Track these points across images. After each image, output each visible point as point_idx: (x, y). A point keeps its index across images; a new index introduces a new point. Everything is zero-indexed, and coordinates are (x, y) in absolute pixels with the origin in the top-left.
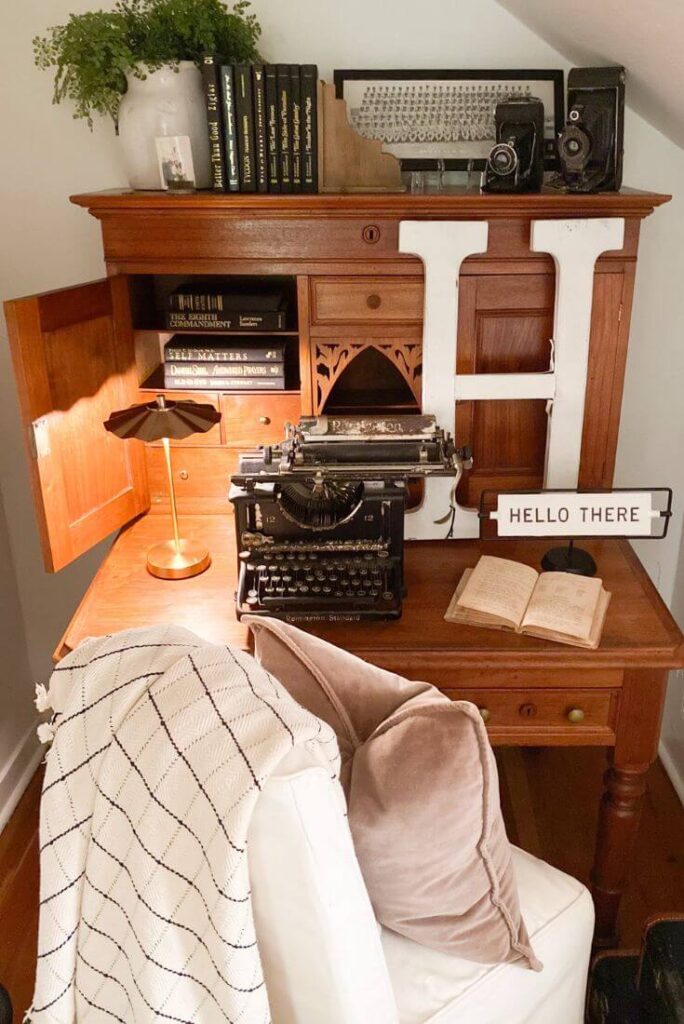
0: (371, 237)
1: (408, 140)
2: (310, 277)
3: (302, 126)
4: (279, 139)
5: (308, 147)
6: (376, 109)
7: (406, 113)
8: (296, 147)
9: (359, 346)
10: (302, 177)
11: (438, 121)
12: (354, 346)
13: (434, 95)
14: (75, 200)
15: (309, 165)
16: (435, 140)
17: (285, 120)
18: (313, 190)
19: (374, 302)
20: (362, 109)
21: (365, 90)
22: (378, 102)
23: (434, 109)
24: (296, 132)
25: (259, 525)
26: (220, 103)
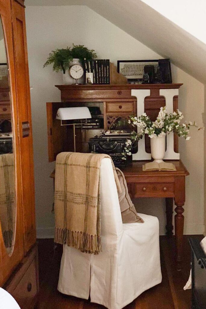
0: (120, 94)
1: (134, 75)
2: (106, 102)
3: (106, 71)
4: (101, 74)
5: (108, 76)
6: (127, 69)
7: (133, 69)
8: (105, 76)
9: (117, 117)
10: (106, 82)
11: (140, 71)
12: (116, 117)
13: (140, 65)
15: (108, 79)
16: (140, 75)
17: (102, 70)
18: (109, 84)
19: (120, 107)
20: (124, 69)
21: (124, 65)
22: (127, 67)
23: (139, 68)
24: (105, 73)
25: (95, 150)
26: (88, 67)
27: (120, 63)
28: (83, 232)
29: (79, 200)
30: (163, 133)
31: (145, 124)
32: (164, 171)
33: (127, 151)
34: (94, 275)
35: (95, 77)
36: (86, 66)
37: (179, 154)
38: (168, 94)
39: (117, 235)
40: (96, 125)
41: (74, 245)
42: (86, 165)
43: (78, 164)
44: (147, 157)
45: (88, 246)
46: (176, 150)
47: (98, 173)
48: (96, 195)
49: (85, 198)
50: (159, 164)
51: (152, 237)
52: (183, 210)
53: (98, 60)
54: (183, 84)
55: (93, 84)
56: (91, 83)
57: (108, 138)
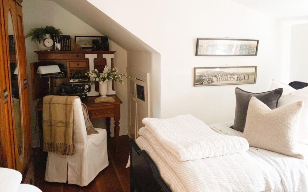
0: (78, 56)
1: (85, 45)
2: (69, 61)
3: (68, 42)
4: (65, 44)
6: (81, 41)
7: (85, 41)
8: (68, 45)
10: (69, 49)
12: (75, 71)
13: (89, 39)
14: (35, 52)
16: (89, 45)
17: (66, 42)
18: (70, 50)
19: (78, 65)
20: (79, 41)
21: (79, 38)
25: (64, 92)
26: (56, 39)
27: (77, 38)
28: (63, 143)
29: (60, 124)
30: (107, 80)
31: (96, 75)
32: (108, 102)
33: (85, 92)
34: (70, 168)
35: (61, 46)
36: (55, 39)
37: (115, 91)
38: (108, 57)
39: (84, 143)
40: (62, 76)
41: (58, 151)
42: (64, 104)
43: (59, 103)
44: (96, 94)
45: (67, 151)
46: (113, 89)
47: (73, 108)
48: (72, 121)
49: (64, 123)
50: (104, 98)
51: (103, 141)
52: (119, 123)
53: (63, 36)
54: (116, 51)
55: (60, 50)
56: (58, 50)
57: (72, 84)
